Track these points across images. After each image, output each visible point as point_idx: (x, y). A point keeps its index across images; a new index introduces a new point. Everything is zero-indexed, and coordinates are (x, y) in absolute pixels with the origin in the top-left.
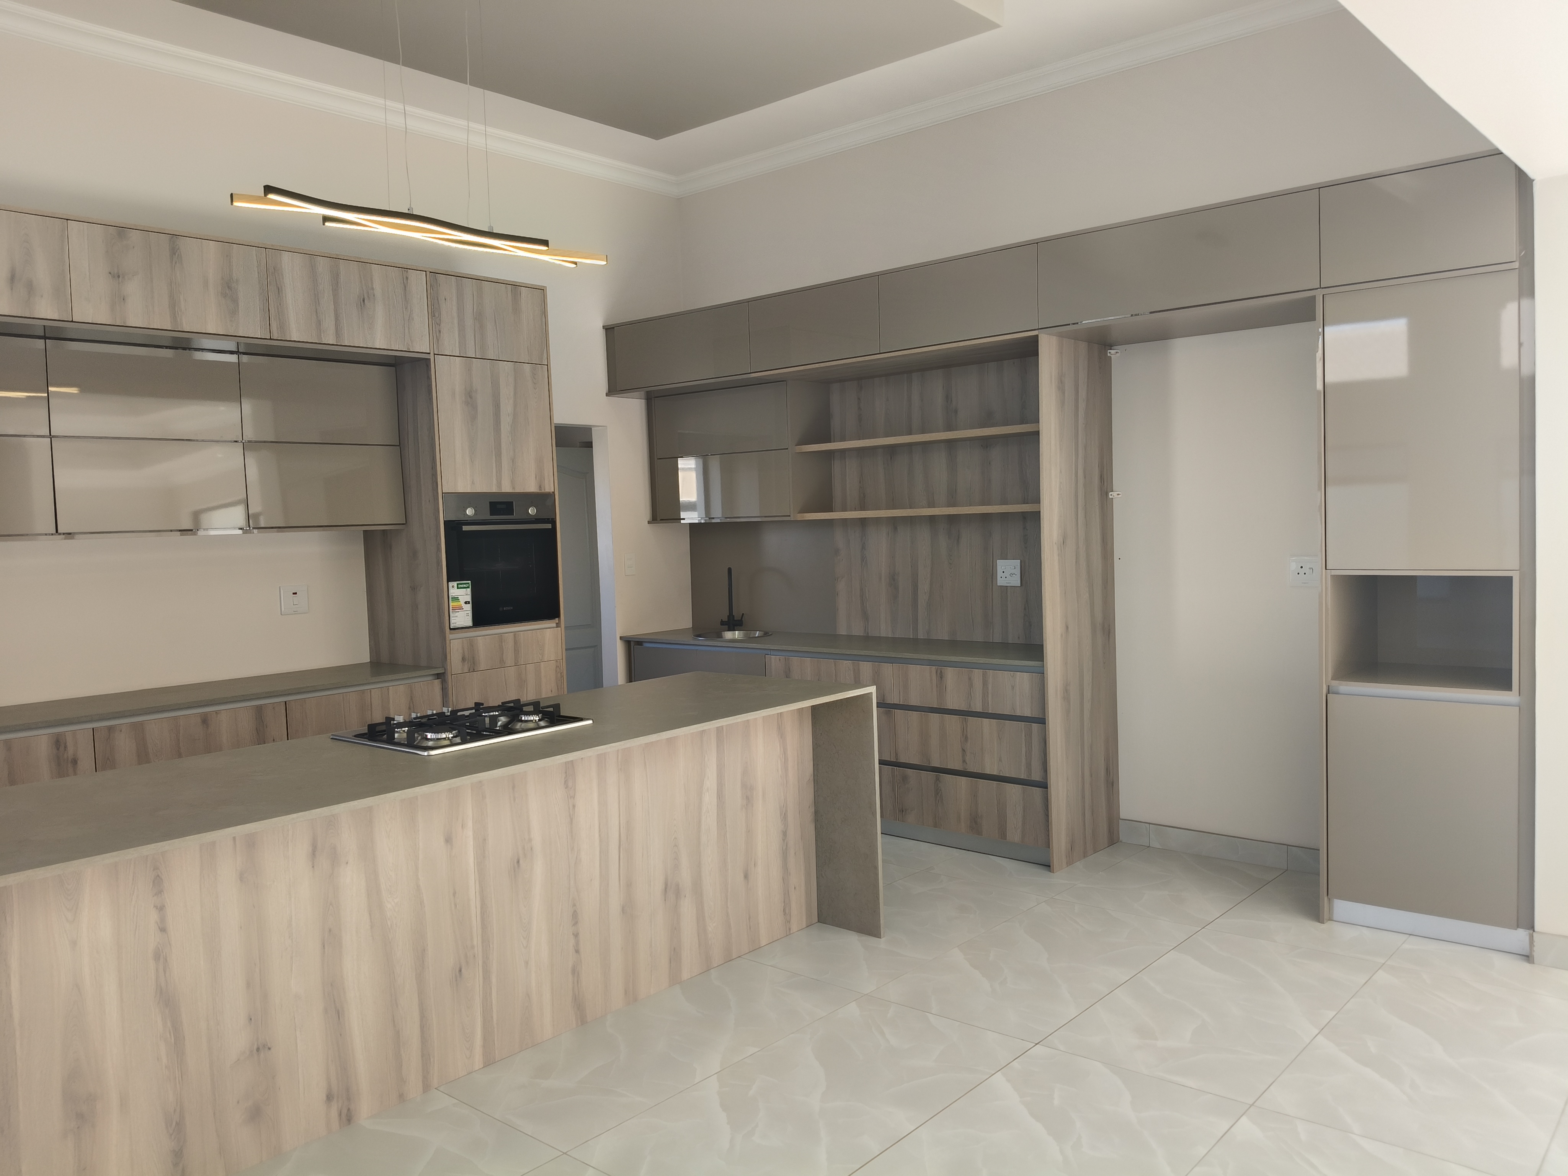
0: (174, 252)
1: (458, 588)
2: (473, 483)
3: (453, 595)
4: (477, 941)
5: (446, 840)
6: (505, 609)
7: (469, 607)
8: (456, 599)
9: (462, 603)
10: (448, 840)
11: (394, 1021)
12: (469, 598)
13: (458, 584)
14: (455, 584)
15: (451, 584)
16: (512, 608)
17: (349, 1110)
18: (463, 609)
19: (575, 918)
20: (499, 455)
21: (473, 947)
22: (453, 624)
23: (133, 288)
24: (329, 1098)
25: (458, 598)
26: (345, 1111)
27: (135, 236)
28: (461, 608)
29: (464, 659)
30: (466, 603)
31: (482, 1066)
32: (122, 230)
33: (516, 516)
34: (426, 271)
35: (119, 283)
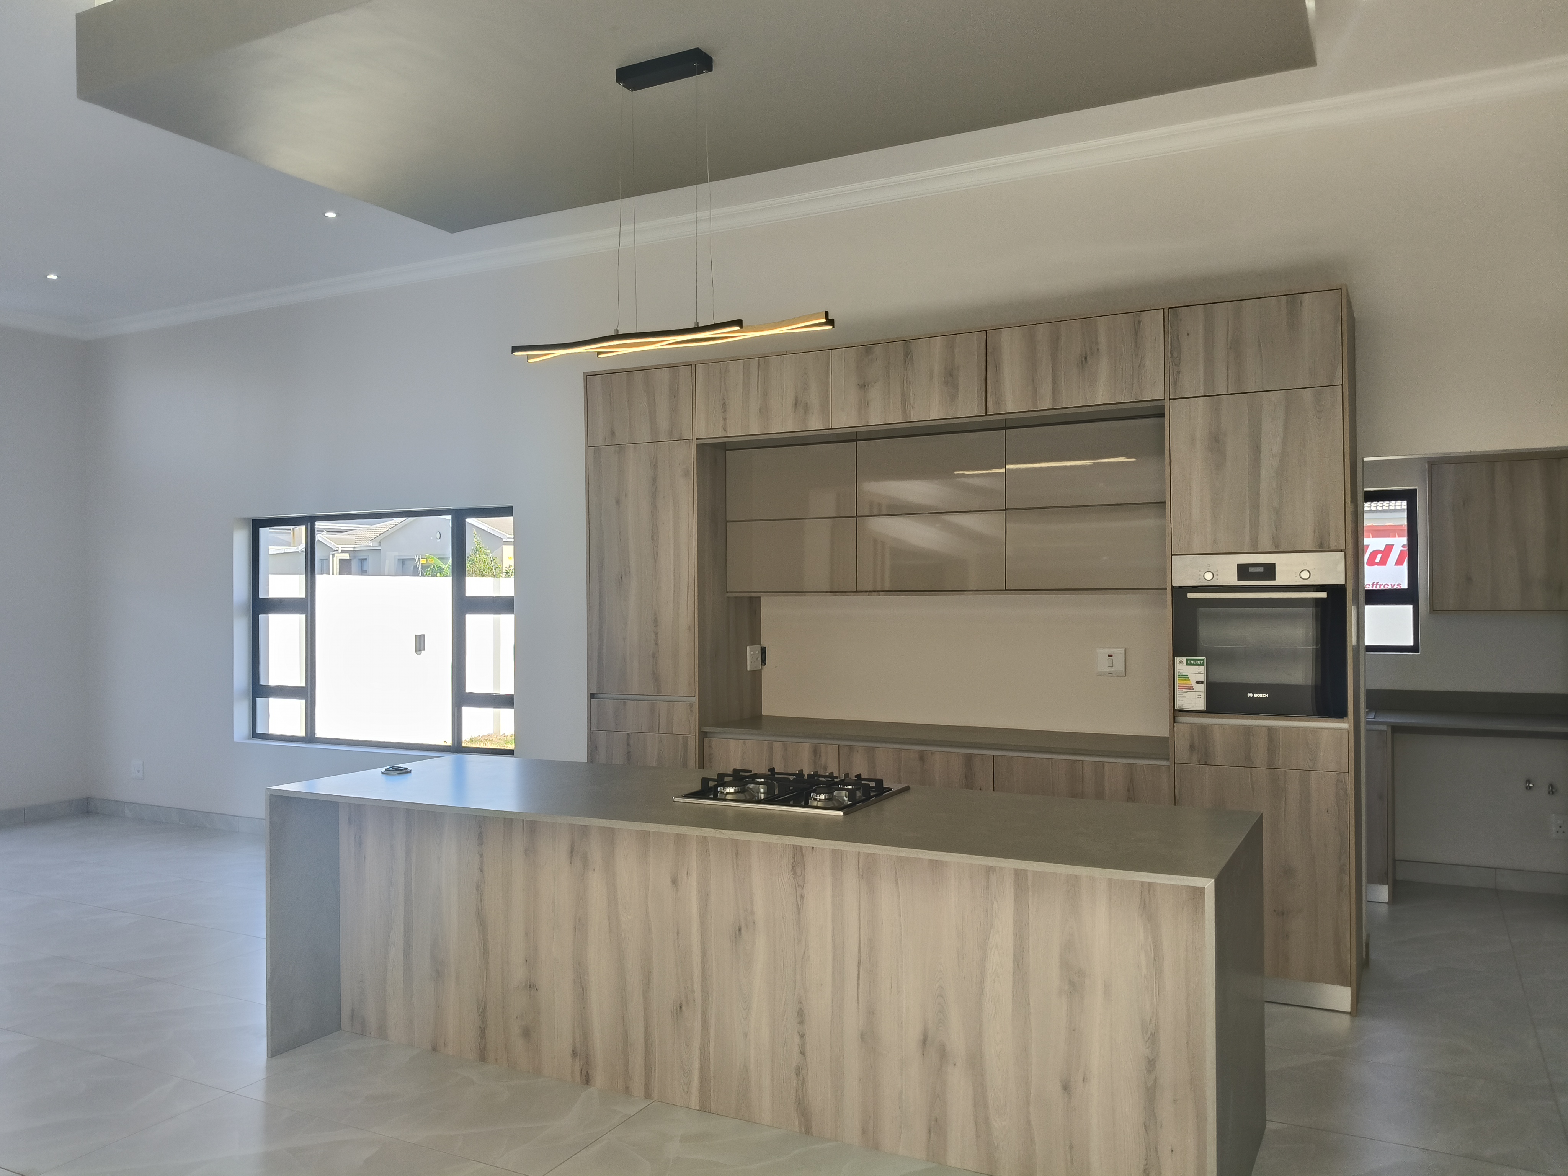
0: (908, 355)
1: (1187, 664)
2: (1215, 541)
3: (1181, 671)
4: (697, 987)
5: (672, 881)
6: (1256, 695)
7: (1202, 688)
8: (1185, 676)
9: (1193, 681)
10: (674, 882)
11: (624, 1021)
12: (1202, 677)
13: (1187, 660)
14: (1184, 659)
15: (1177, 659)
16: (1267, 696)
17: (587, 1072)
18: (1193, 689)
19: (801, 1016)
20: (1255, 507)
21: (693, 992)
22: (1178, 704)
23: (875, 394)
24: (574, 1053)
25: (1187, 675)
26: (584, 1072)
27: (878, 350)
28: (1190, 688)
29: (1192, 748)
30: (1198, 682)
31: (698, 1109)
32: (868, 347)
33: (1280, 580)
34: (1163, 309)
35: (865, 392)
